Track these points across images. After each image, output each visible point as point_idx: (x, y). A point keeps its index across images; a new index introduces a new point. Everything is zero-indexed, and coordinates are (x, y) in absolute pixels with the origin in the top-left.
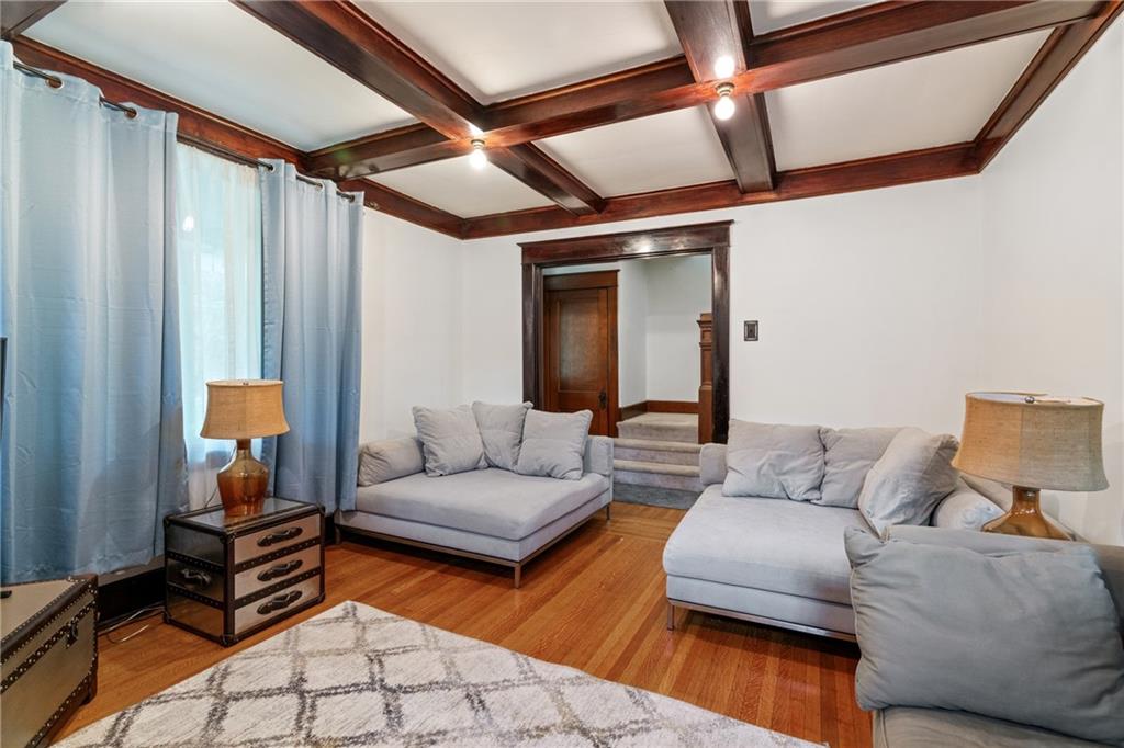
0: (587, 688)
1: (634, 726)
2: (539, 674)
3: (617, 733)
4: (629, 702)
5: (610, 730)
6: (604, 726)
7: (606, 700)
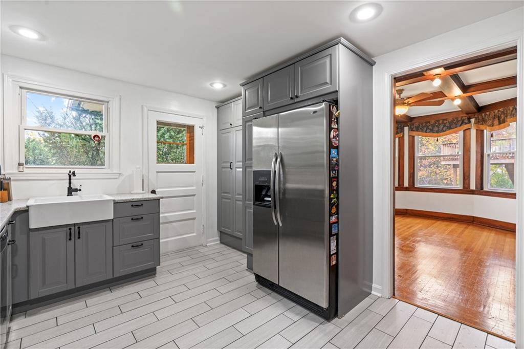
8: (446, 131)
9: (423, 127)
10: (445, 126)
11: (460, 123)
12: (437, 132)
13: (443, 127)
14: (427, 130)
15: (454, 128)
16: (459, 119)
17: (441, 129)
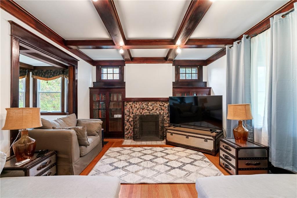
0: (137, 180)
1: (123, 176)
2: (150, 180)
3: (126, 174)
4: (125, 180)
5: (128, 174)
6: (129, 174)
7: (131, 179)
8: (51, 77)
9: (40, 73)
10: (51, 74)
11: (58, 73)
12: (47, 77)
13: (50, 75)
14: (42, 75)
15: (55, 76)
16: (58, 71)
17: (49, 75)
